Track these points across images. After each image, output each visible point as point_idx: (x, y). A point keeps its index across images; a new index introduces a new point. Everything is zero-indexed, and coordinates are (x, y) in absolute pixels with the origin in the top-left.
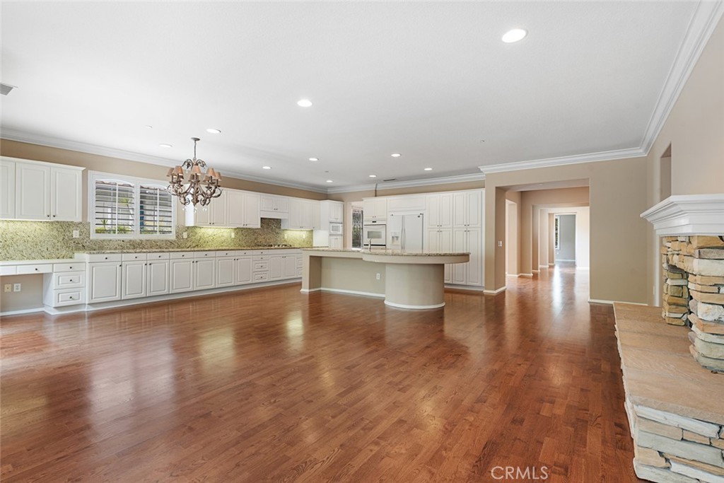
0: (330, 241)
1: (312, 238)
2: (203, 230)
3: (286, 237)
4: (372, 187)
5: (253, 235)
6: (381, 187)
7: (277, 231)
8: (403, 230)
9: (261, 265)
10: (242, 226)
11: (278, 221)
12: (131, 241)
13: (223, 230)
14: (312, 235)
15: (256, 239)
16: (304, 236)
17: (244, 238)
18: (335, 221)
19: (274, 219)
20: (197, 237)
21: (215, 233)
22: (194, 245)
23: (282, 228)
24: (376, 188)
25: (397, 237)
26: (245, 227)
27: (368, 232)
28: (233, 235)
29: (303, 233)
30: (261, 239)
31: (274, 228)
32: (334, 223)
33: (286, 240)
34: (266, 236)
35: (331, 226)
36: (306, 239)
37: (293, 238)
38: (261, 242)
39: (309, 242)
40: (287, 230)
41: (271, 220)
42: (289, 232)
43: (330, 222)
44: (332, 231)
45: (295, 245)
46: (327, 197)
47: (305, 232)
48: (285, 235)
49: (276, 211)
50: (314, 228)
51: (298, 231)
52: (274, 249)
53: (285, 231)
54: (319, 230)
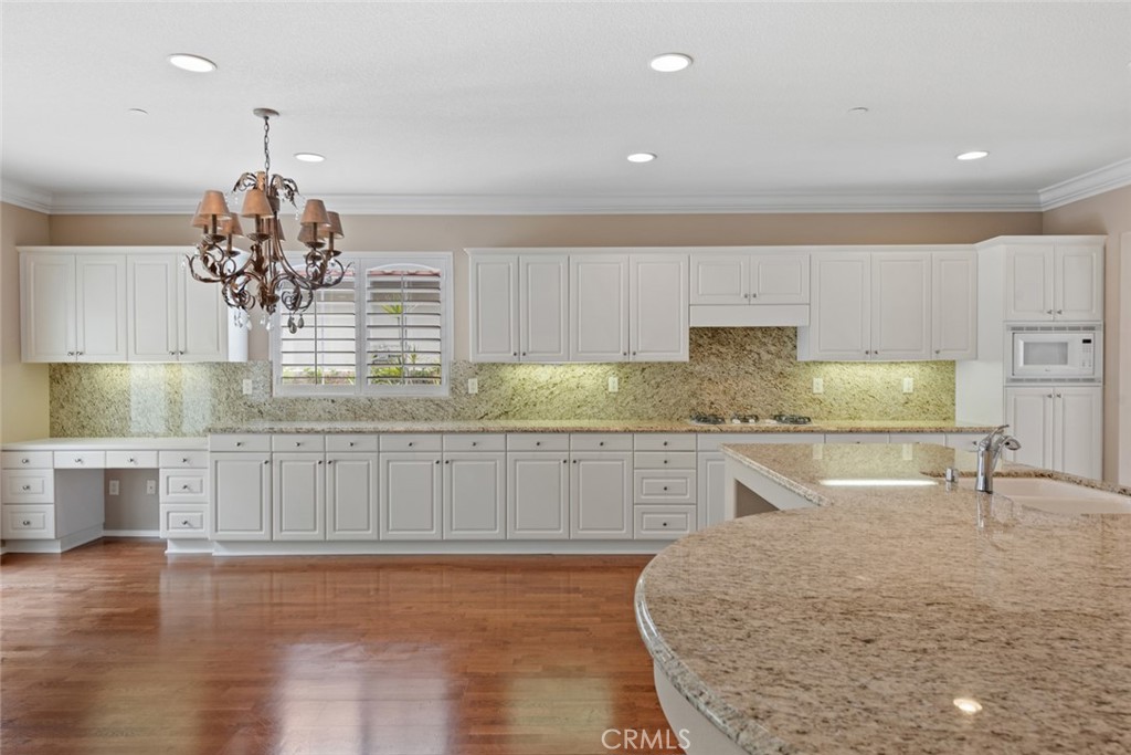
0: (1011, 406)
1: (952, 391)
2: (521, 372)
3: (818, 385)
5: (685, 381)
7: (779, 365)
9: (664, 482)
10: (620, 358)
11: (784, 337)
12: (348, 400)
13: (579, 371)
14: (952, 380)
15: (694, 395)
16: (908, 384)
17: (650, 392)
18: (1046, 320)
19: (766, 330)
20: (506, 390)
21: (557, 380)
22: (497, 412)
23: (803, 354)
26: (631, 359)
28: (613, 383)
29: (900, 371)
30: (713, 396)
31: (765, 357)
32: (1036, 329)
33: (821, 397)
34: (734, 385)
35: (1021, 343)
36: (916, 395)
37: (855, 392)
38: (712, 403)
39: (931, 408)
40: (822, 363)
41: (751, 333)
42: (833, 371)
43: (1014, 329)
44: (1025, 363)
45: (860, 418)
46: (1036, 223)
47: (915, 369)
48: (815, 380)
49: (753, 301)
50: (937, 352)
51: (877, 367)
52: (717, 432)
53: (813, 368)
54: (976, 358)
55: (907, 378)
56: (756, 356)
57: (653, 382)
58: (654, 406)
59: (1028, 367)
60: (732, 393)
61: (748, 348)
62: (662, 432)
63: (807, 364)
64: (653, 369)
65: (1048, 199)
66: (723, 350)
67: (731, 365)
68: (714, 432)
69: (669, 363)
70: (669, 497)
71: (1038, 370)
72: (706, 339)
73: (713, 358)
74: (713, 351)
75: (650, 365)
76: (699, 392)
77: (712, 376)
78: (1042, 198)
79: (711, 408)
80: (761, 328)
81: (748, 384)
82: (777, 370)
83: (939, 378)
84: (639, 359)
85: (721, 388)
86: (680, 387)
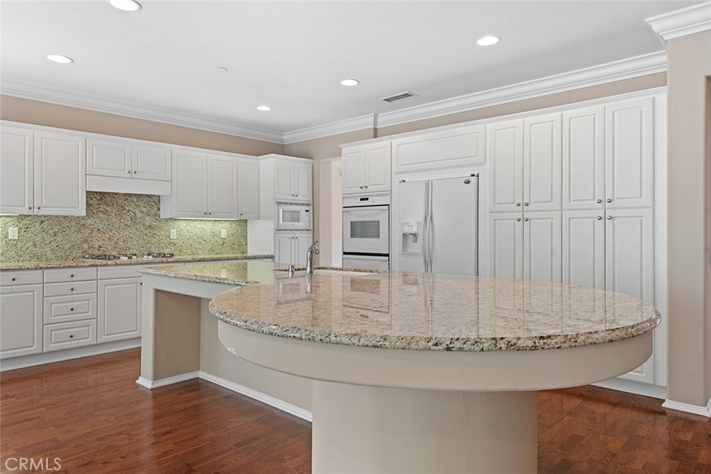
0: (277, 244)
1: (246, 237)
3: (174, 234)
4: (366, 122)
5: (78, 231)
6: (385, 120)
7: (148, 221)
8: (428, 217)
9: (71, 305)
11: (153, 201)
14: (246, 231)
15: (85, 241)
16: (224, 233)
17: (48, 239)
18: (290, 199)
23: (164, 214)
24: (375, 123)
25: (415, 235)
26: (35, 212)
27: (351, 222)
28: (13, 232)
29: (220, 225)
30: (101, 242)
31: (139, 215)
32: (287, 203)
33: (175, 241)
34: (117, 234)
35: (281, 210)
36: (228, 239)
37: (195, 238)
38: (100, 247)
39: (236, 247)
40: (175, 220)
41: (130, 198)
42: (183, 225)
43: (278, 203)
44: (283, 221)
45: (198, 254)
46: (282, 150)
47: (227, 224)
48: (172, 230)
49: (134, 176)
50: (241, 214)
51: (207, 223)
52: (113, 265)
53: (171, 223)
54: (259, 219)
55: (224, 230)
56: (132, 214)
57: (51, 232)
58: (51, 250)
59: (284, 223)
60: (115, 239)
61: (127, 208)
62: (69, 267)
63: (167, 220)
64: (50, 222)
65: (288, 138)
66: (108, 209)
67: (114, 220)
68: (111, 265)
69: (65, 217)
70: (74, 316)
71: (289, 225)
72: (96, 199)
73: (101, 215)
74: (101, 209)
75: (49, 217)
76: (90, 239)
77: (100, 227)
78: (285, 137)
79: (99, 250)
80: (136, 195)
81: (127, 233)
82: (147, 224)
83: (239, 229)
84: (43, 212)
85: (107, 236)
86: (74, 235)
